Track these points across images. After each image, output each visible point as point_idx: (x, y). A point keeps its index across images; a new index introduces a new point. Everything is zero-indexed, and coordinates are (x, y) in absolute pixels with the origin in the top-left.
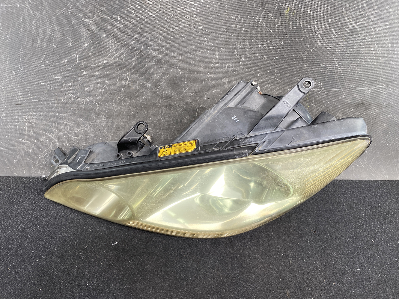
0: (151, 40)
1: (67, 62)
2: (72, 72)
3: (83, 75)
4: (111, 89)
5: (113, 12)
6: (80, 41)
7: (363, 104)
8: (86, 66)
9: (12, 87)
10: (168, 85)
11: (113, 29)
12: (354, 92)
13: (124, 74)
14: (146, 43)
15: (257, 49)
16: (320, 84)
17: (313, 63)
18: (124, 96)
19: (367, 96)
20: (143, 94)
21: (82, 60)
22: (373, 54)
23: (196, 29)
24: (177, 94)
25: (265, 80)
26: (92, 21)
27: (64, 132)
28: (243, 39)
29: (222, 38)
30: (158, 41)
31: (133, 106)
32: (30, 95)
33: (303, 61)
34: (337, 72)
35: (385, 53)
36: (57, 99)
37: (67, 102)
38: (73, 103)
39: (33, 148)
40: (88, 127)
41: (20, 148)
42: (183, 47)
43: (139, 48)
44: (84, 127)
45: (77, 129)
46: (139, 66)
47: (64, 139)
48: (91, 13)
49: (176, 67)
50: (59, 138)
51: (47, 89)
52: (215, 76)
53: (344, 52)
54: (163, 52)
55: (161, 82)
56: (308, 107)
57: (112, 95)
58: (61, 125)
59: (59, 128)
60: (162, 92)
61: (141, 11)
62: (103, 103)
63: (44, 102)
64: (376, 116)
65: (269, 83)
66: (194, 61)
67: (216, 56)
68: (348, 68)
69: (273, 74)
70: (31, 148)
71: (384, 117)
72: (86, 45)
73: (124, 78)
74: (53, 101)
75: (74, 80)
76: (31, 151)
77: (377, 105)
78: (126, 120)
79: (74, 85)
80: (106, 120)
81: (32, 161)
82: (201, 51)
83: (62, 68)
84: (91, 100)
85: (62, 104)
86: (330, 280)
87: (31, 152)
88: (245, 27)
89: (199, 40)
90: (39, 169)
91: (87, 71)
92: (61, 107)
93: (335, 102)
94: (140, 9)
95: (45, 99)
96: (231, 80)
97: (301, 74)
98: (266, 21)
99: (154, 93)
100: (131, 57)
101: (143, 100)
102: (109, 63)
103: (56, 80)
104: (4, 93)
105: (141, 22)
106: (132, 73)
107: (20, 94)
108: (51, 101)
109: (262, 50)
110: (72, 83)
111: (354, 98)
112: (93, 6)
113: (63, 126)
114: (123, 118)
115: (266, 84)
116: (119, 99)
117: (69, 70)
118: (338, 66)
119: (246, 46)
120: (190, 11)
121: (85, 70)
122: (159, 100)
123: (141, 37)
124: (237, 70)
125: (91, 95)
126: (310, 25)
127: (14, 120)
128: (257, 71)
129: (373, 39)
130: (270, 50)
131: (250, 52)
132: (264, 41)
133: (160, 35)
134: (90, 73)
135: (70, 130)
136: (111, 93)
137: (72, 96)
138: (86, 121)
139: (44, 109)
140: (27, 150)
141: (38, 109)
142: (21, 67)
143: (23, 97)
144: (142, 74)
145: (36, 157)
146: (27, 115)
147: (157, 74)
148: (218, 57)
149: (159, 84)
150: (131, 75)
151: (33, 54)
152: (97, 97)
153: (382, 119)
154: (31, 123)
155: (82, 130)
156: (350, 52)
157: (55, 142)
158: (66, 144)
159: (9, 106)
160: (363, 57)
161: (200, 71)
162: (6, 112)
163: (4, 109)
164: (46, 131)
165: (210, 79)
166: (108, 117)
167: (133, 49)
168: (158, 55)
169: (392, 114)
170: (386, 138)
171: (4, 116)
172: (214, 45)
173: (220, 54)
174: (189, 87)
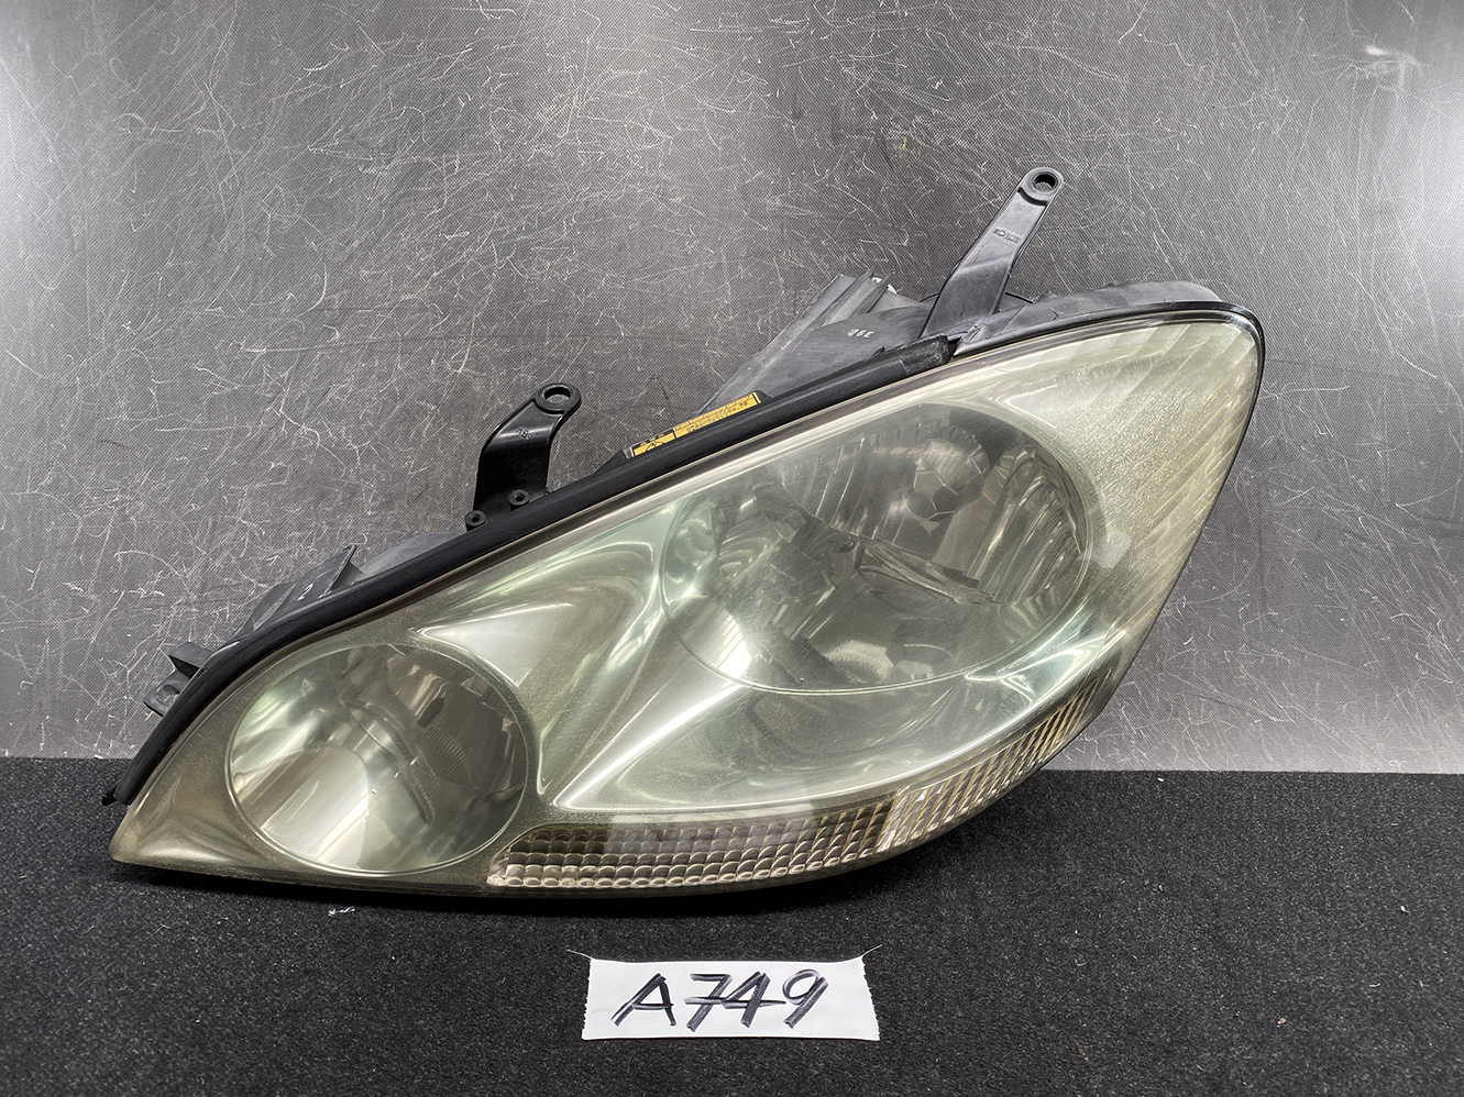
0: (541, 226)
1: (292, 300)
2: (300, 333)
3: (331, 343)
4: (409, 396)
5: (444, 146)
6: (342, 232)
8: (345, 311)
9: (107, 378)
10: (583, 376)
11: (438, 193)
13: (454, 338)
14: (525, 233)
18: (446, 420)
21: (335, 292)
22: (1166, 261)
23: (667, 202)
24: (612, 411)
26: (384, 172)
27: (229, 559)
28: (798, 239)
29: (739, 235)
30: (559, 229)
32: (155, 410)
36: (235, 427)
37: (261, 442)
38: (283, 443)
39: (104, 629)
40: (313, 544)
41: (59, 624)
42: (631, 251)
43: (504, 252)
44: (300, 540)
45: (276, 548)
46: (500, 311)
47: (222, 593)
48: (385, 148)
49: (611, 313)
50: (203, 589)
51: (212, 388)
52: (726, 354)
53: (1083, 255)
54: (573, 262)
55: (566, 364)
57: (410, 415)
58: (223, 533)
59: (214, 543)
61: (518, 140)
62: (376, 447)
63: (189, 435)
66: (662, 297)
67: (725, 288)
70: (99, 625)
71: (1284, 497)
72: (356, 244)
73: (453, 352)
74: (221, 433)
75: (302, 359)
76: (93, 639)
78: (442, 517)
79: (297, 379)
80: (375, 515)
81: (86, 686)
82: (682, 270)
83: (274, 320)
84: (339, 436)
85: (245, 447)
86: (1260, 1016)
87: (94, 644)
88: (798, 203)
89: (674, 236)
90: (100, 728)
91: (346, 327)
92: (240, 459)
94: (517, 134)
95: (195, 426)
98: (852, 181)
100: (481, 281)
102: (414, 301)
103: (245, 360)
104: (76, 396)
105: (516, 170)
106: (479, 337)
107: (123, 404)
108: (214, 434)
110: (291, 372)
112: (394, 130)
113: (229, 534)
114: (432, 509)
116: (429, 433)
117: (291, 327)
119: (807, 260)
120: (649, 151)
121: (339, 326)
123: (511, 215)
125: (343, 414)
126: (970, 177)
127: (75, 502)
129: (1149, 213)
131: (821, 279)
132: (855, 242)
133: (566, 211)
134: (354, 337)
135: (251, 552)
136: (408, 407)
137: (283, 417)
138: (309, 515)
139: (182, 465)
140: (80, 633)
141: (164, 462)
142: (153, 313)
143: (131, 416)
144: (509, 338)
145: (103, 671)
146: (125, 482)
147: (553, 336)
148: (729, 293)
149: (557, 373)
150: (474, 343)
151: (200, 271)
152: (360, 423)
153: (1280, 509)
154: (126, 518)
155: (289, 552)
156: (1100, 257)
157: (188, 604)
158: (223, 614)
159: (75, 447)
160: (1142, 272)
161: (680, 333)
162: (58, 469)
163: (58, 456)
164: (167, 553)
165: (712, 362)
166: (386, 502)
167: (488, 253)
168: (557, 274)
169: (1305, 487)
170: (1326, 592)
171: (49, 482)
172: (718, 255)
173: (736, 284)
174: (648, 384)
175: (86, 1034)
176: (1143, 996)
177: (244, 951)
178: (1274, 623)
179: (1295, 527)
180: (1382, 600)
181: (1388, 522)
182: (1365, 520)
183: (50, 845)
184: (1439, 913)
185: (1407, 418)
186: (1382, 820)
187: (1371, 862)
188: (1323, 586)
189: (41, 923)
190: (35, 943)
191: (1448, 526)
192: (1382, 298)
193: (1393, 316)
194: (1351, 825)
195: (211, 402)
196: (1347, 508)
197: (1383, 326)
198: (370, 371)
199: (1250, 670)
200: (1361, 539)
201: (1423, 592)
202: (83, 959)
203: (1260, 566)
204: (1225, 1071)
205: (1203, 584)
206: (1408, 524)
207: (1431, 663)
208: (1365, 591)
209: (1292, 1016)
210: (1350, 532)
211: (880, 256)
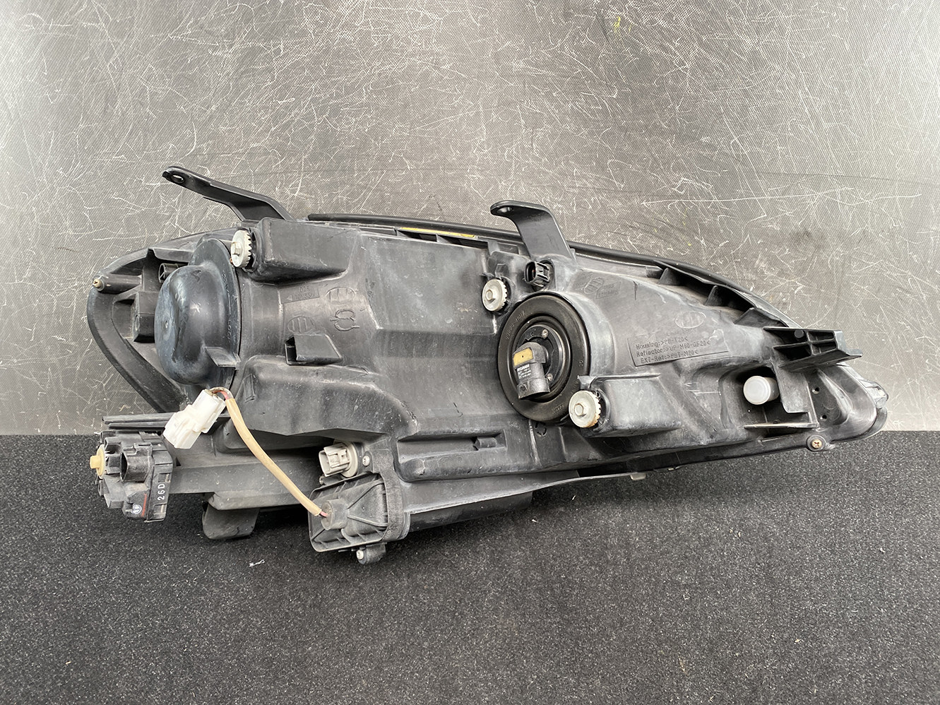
0: (347, 93)
1: (173, 148)
5: (272, 34)
6: (203, 99)
7: (808, 234)
8: (212, 156)
9: (54, 207)
10: (382, 196)
11: (269, 70)
12: (782, 203)
13: (290, 172)
14: (335, 99)
15: (566, 113)
17: (686, 136)
19: (813, 214)
21: (203, 142)
22: (806, 111)
23: (439, 69)
25: (589, 185)
26: (227, 55)
28: (536, 92)
29: (492, 90)
30: (360, 95)
32: (90, 226)
33: (662, 134)
34: (738, 156)
35: (831, 109)
36: (147, 235)
39: (84, 361)
41: (54, 360)
42: (413, 107)
43: (321, 111)
46: (321, 154)
48: (227, 36)
49: (400, 153)
51: (127, 210)
52: (482, 178)
53: (745, 108)
54: (372, 118)
55: (370, 189)
56: (690, 245)
61: (327, 29)
63: (117, 242)
64: (843, 265)
65: (599, 191)
66: (436, 139)
67: (481, 130)
68: (759, 145)
69: (603, 169)
70: (80, 359)
71: (860, 266)
72: (213, 108)
73: (290, 182)
74: (137, 240)
76: (78, 368)
77: (839, 237)
79: (184, 203)
81: (79, 394)
82: (450, 119)
83: (163, 163)
86: (786, 636)
87: (79, 371)
88: (537, 65)
89: (445, 94)
90: (92, 417)
91: (214, 167)
93: (746, 230)
94: (325, 24)
95: (120, 236)
96: (517, 188)
97: (664, 164)
98: (577, 49)
100: (306, 133)
102: (260, 147)
103: (146, 191)
104: (35, 220)
105: (326, 52)
106: (307, 171)
107: (68, 223)
108: (133, 241)
109: (576, 114)
110: (179, 198)
111: (785, 221)
112: (231, 22)
115: (592, 195)
118: (738, 142)
119: (542, 106)
120: (425, 31)
121: (209, 166)
123: (325, 85)
124: (528, 164)
126: (666, 49)
127: (49, 287)
128: (570, 165)
129: (798, 76)
130: (593, 113)
131: (551, 121)
132: (578, 94)
133: (365, 80)
134: (220, 173)
137: (178, 228)
140: (69, 364)
141: (103, 260)
142: (77, 161)
143: (75, 231)
144: (329, 172)
145: (88, 385)
146: (79, 274)
147: (359, 170)
148: (485, 133)
149: (364, 194)
150: (304, 176)
151: (105, 130)
153: (857, 273)
154: (84, 296)
156: (758, 109)
159: (42, 253)
160: (786, 118)
161: (450, 164)
162: (34, 267)
163: (31, 259)
165: (472, 183)
167: (310, 113)
168: (360, 127)
169: (876, 259)
170: (877, 324)
171: (29, 275)
172: (476, 106)
173: (490, 126)
174: (427, 201)
175: (124, 660)
177: (205, 595)
179: (864, 285)
180: (913, 329)
181: (928, 282)
182: (913, 281)
184: (902, 552)
186: (881, 473)
188: (875, 320)
189: (85, 575)
190: (84, 591)
194: (861, 478)
195: (128, 220)
196: (903, 273)
200: (907, 292)
202: (114, 603)
203: (836, 308)
204: (761, 677)
207: (935, 364)
208: (903, 323)
209: (804, 636)
210: (900, 288)
211: (596, 104)
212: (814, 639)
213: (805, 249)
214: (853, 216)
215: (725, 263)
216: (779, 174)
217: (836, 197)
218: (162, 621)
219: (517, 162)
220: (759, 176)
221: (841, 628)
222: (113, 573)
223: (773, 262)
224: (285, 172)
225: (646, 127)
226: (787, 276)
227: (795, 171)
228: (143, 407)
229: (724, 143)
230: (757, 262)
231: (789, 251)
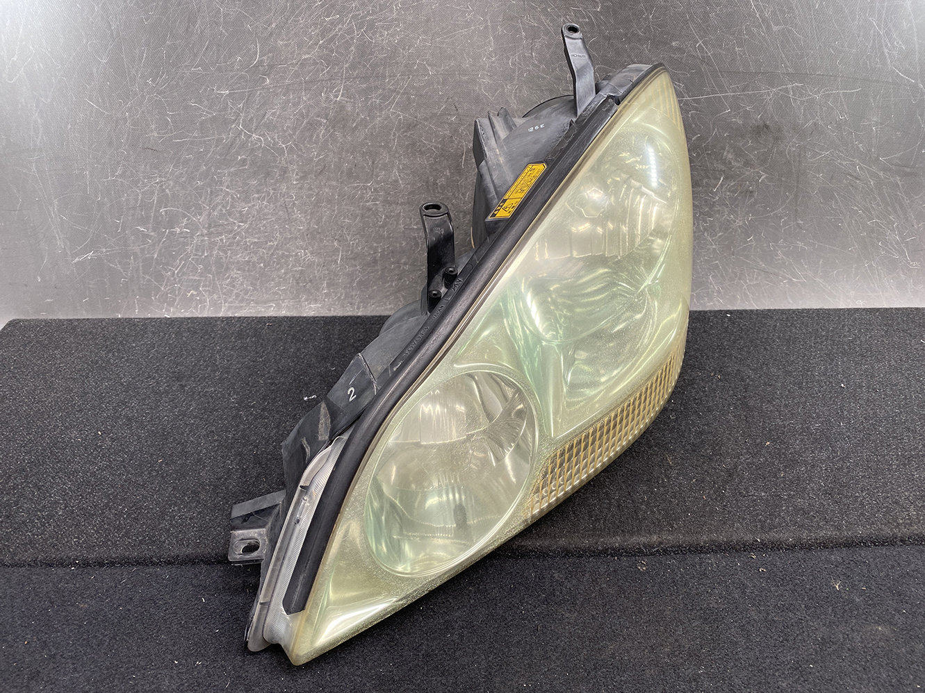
0: (381, 10)
1: (240, 60)
2: (246, 81)
3: (265, 86)
4: (311, 115)
6: (265, 18)
7: (767, 127)
8: (271, 67)
9: (143, 112)
10: (409, 99)
12: (742, 99)
13: (334, 80)
14: (371, 15)
16: (679, 86)
17: (658, 42)
18: (332, 128)
19: (770, 108)
20: (366, 121)
21: (264, 56)
22: (758, 16)
24: (426, 119)
27: (221, 210)
28: (534, 8)
29: (498, 7)
30: (391, 11)
31: (347, 151)
32: (171, 129)
33: (639, 40)
34: (703, 57)
35: (778, 13)
36: (216, 137)
37: (232, 144)
38: (243, 145)
39: (160, 250)
40: (266, 201)
41: (137, 249)
42: (434, 22)
43: (360, 26)
44: (258, 199)
45: (246, 204)
46: (360, 63)
47: (220, 229)
49: (423, 61)
50: (209, 227)
51: (201, 115)
52: (491, 82)
53: (706, 14)
54: (401, 31)
55: (398, 93)
57: (312, 126)
58: (216, 196)
59: (212, 202)
60: (399, 115)
62: (294, 145)
63: (192, 143)
64: (799, 155)
66: (453, 49)
67: (490, 41)
68: (721, 46)
70: (158, 249)
71: (814, 156)
72: (273, 26)
73: (334, 88)
74: (209, 140)
75: (249, 96)
76: (156, 256)
77: (794, 129)
78: (334, 183)
79: (247, 108)
80: (298, 184)
81: (155, 280)
82: (464, 31)
83: (231, 74)
84: (274, 139)
85: (223, 148)
86: (758, 441)
87: (156, 259)
89: (460, 10)
90: (165, 302)
91: (272, 76)
92: (221, 155)
93: (714, 124)
95: (194, 137)
96: (521, 91)
99: (385, 120)
100: (348, 45)
101: (366, 135)
102: (310, 59)
103: (217, 98)
104: (128, 124)
106: (348, 79)
107: (154, 127)
108: (205, 141)
110: (244, 104)
111: (746, 115)
113: (220, 197)
114: (328, 179)
116: (323, 136)
117: (241, 77)
118: (702, 45)
119: (539, 21)
121: (268, 75)
122: (395, 134)
123: (363, 4)
124: (529, 70)
125: (275, 127)
127: (136, 183)
130: (582, 25)
131: (547, 33)
132: (568, 8)
134: (277, 82)
135: (232, 206)
136: (311, 122)
137: (242, 130)
138: (262, 185)
139: (190, 160)
140: (148, 253)
141: (180, 158)
142: (163, 73)
143: (159, 133)
144: (365, 79)
145: (163, 272)
146: (160, 171)
147: (390, 76)
148: (493, 44)
149: (394, 98)
150: (345, 82)
151: (186, 46)
152: (285, 131)
153: (812, 163)
154: (163, 191)
155: (254, 205)
156: (717, 15)
157: (202, 235)
158: (222, 240)
159: (131, 153)
160: (742, 23)
161: (464, 70)
162: (124, 165)
163: (123, 158)
164: (188, 209)
165: (482, 87)
166: (303, 176)
167: (351, 28)
168: (391, 39)
169: (828, 149)
170: (833, 209)
171: (120, 173)
172: (485, 21)
173: (496, 38)
174: (446, 102)
176: (701, 433)
177: (268, 419)
178: (801, 228)
179: (819, 173)
180: (865, 213)
181: (874, 169)
182: (861, 168)
183: (158, 366)
184: (861, 387)
185: (893, 107)
186: (844, 336)
187: (832, 360)
188: (831, 206)
189: (167, 407)
190: (168, 417)
191: (908, 170)
192: (888, 34)
193: (892, 44)
194: (826, 340)
196: (851, 161)
197: (886, 51)
198: (289, 101)
199: (784, 253)
200: (857, 178)
201: (889, 208)
202: (193, 424)
203: (796, 196)
204: (736, 467)
205: (762, 207)
206: (885, 170)
207: (887, 246)
208: (856, 208)
209: (774, 441)
210: (851, 175)
211: (584, 17)
212: (782, 442)
213: (765, 141)
214: (805, 110)
215: (698, 155)
216: (739, 73)
217: (788, 93)
218: (234, 435)
219: (519, 69)
220: (722, 75)
221: (806, 436)
222: (190, 405)
223: (738, 153)
224: (330, 80)
225: (626, 35)
226: (752, 166)
227: (752, 69)
228: (207, 293)
229: (691, 47)
230: (725, 153)
231: (752, 143)
